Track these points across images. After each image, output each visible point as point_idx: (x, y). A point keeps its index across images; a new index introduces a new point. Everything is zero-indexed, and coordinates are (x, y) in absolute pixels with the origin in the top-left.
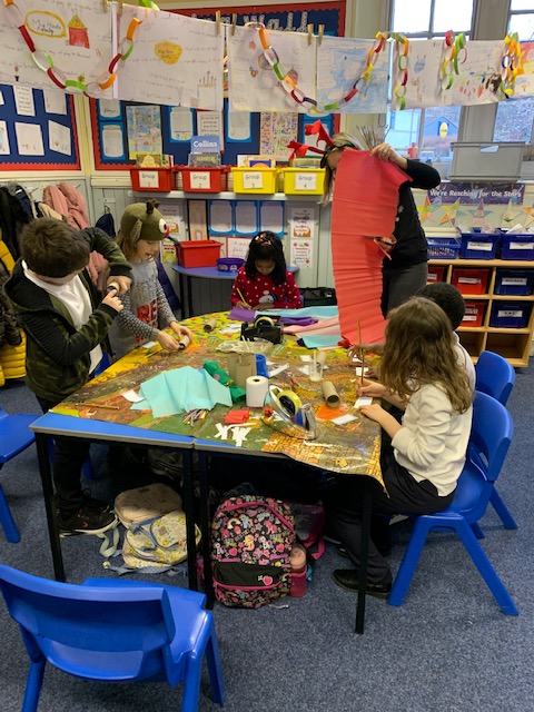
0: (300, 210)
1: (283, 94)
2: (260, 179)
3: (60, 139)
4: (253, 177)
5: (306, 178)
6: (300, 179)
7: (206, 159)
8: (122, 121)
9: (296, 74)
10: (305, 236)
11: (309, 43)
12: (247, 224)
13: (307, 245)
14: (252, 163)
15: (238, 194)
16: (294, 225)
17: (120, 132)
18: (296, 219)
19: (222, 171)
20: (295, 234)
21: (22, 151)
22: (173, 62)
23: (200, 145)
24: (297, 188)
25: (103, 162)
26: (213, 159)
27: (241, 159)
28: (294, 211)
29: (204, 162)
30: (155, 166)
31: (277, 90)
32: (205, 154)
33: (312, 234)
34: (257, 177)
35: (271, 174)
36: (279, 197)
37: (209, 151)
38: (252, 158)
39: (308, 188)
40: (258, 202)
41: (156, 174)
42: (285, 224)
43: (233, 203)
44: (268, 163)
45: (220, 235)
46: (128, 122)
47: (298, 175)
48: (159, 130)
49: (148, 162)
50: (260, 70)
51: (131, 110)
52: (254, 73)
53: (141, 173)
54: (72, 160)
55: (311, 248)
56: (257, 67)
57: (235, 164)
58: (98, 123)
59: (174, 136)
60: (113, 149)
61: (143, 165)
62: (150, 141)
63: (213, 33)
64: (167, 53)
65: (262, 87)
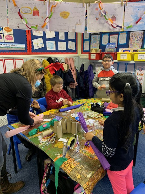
0: (140, 66)
1: (108, 25)
2: (126, 56)
3: (72, 45)
4: (124, 55)
5: (142, 56)
6: (140, 56)
7: (110, 50)
8: (89, 40)
9: (115, 17)
10: (141, 75)
11: (122, 6)
13: (142, 78)
14: (124, 51)
15: (119, 61)
16: (137, 71)
17: (89, 43)
18: (139, 69)
19: (114, 53)
20: (138, 74)
21: (59, 49)
22: (66, 18)
23: (109, 46)
24: (139, 59)
25: (84, 52)
26: (112, 50)
27: (120, 50)
28: (138, 67)
29: (109, 51)
31: (106, 24)
32: (110, 49)
33: (144, 75)
34: (125, 55)
35: (130, 54)
36: (132, 62)
37: (112, 47)
38: (124, 49)
39: (142, 59)
40: (126, 63)
41: (95, 55)
42: (135, 71)
43: (118, 63)
44: (129, 51)
46: (91, 40)
47: (139, 54)
48: (99, 42)
49: (93, 51)
50: (100, 17)
51: (92, 36)
52: (97, 19)
53: (91, 55)
54: (75, 51)
55: (143, 79)
56: (99, 16)
57: (119, 51)
58: (83, 41)
59: (103, 44)
60: (86, 48)
62: (96, 45)
63: (82, 7)
64: (64, 15)
65: (100, 23)
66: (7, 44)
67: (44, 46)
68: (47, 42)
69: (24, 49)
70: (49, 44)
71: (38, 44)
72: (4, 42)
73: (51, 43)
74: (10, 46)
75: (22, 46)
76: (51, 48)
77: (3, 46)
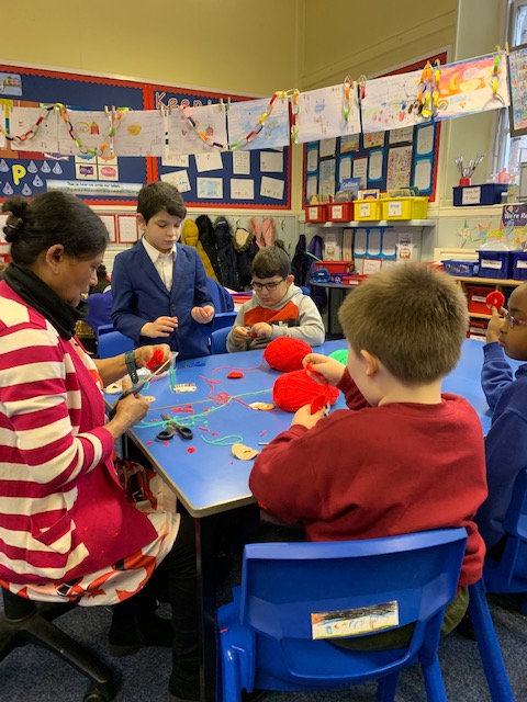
0: (404, 235)
4: (365, 208)
5: (395, 206)
6: (391, 206)
7: (344, 196)
8: (317, 173)
10: (406, 257)
12: (375, 248)
14: (365, 196)
16: (400, 248)
17: (316, 181)
18: (402, 243)
19: (350, 204)
20: (400, 256)
21: (234, 196)
22: (137, 135)
23: (346, 185)
24: (391, 215)
25: (306, 203)
26: (347, 195)
27: (359, 194)
28: (400, 236)
30: (317, 203)
32: (344, 193)
33: (411, 256)
34: (368, 207)
35: (375, 203)
36: (384, 223)
38: (365, 192)
39: (396, 214)
40: (382, 229)
41: (316, 209)
43: (368, 230)
44: (375, 196)
45: (360, 257)
46: (320, 173)
47: (390, 203)
49: (314, 201)
50: (187, 130)
51: (322, 163)
52: (184, 133)
53: (310, 209)
54: (285, 202)
57: (356, 198)
58: (306, 176)
61: (312, 203)
62: (329, 185)
64: (134, 131)
65: (189, 140)
66: (103, 184)
67: (189, 189)
68: (199, 179)
72: (98, 180)
73: (210, 183)
74: (110, 188)
75: (136, 187)
76: (209, 194)
77: (94, 188)
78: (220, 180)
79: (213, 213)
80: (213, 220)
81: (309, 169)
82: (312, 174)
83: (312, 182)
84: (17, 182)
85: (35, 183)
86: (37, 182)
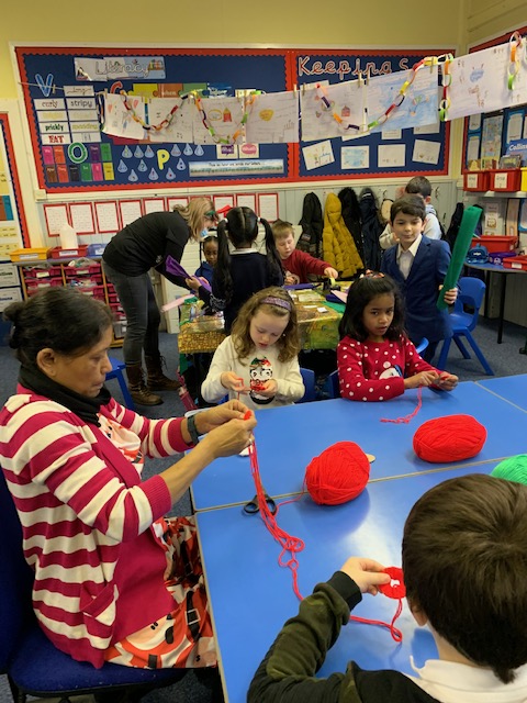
3: (426, 152)
7: (511, 161)
8: (480, 132)
9: (349, 110)
11: (358, 87)
17: (478, 142)
19: (516, 171)
21: (382, 164)
22: (269, 120)
25: (466, 168)
26: (514, 161)
29: (508, 164)
30: (477, 169)
32: (512, 157)
45: (526, 231)
46: (484, 132)
48: (499, 137)
49: (474, 167)
51: (487, 121)
53: (469, 176)
54: (440, 168)
58: (467, 134)
59: (508, 142)
60: (473, 156)
61: (471, 170)
62: (493, 147)
63: (292, 98)
64: (265, 116)
65: (323, 123)
66: (244, 162)
67: (333, 160)
68: (343, 149)
69: (282, 171)
70: (349, 154)
71: (317, 156)
72: (239, 159)
73: (356, 152)
74: (251, 166)
75: (278, 164)
76: (355, 164)
77: (235, 167)
78: (367, 148)
79: (358, 185)
80: (358, 192)
81: (471, 128)
82: (474, 133)
83: (474, 142)
84: (161, 167)
85: (179, 167)
86: (181, 166)
